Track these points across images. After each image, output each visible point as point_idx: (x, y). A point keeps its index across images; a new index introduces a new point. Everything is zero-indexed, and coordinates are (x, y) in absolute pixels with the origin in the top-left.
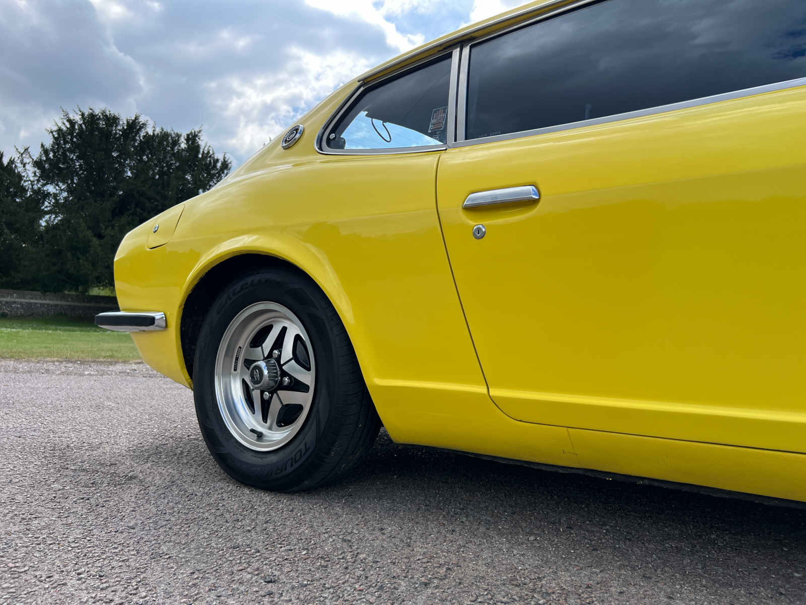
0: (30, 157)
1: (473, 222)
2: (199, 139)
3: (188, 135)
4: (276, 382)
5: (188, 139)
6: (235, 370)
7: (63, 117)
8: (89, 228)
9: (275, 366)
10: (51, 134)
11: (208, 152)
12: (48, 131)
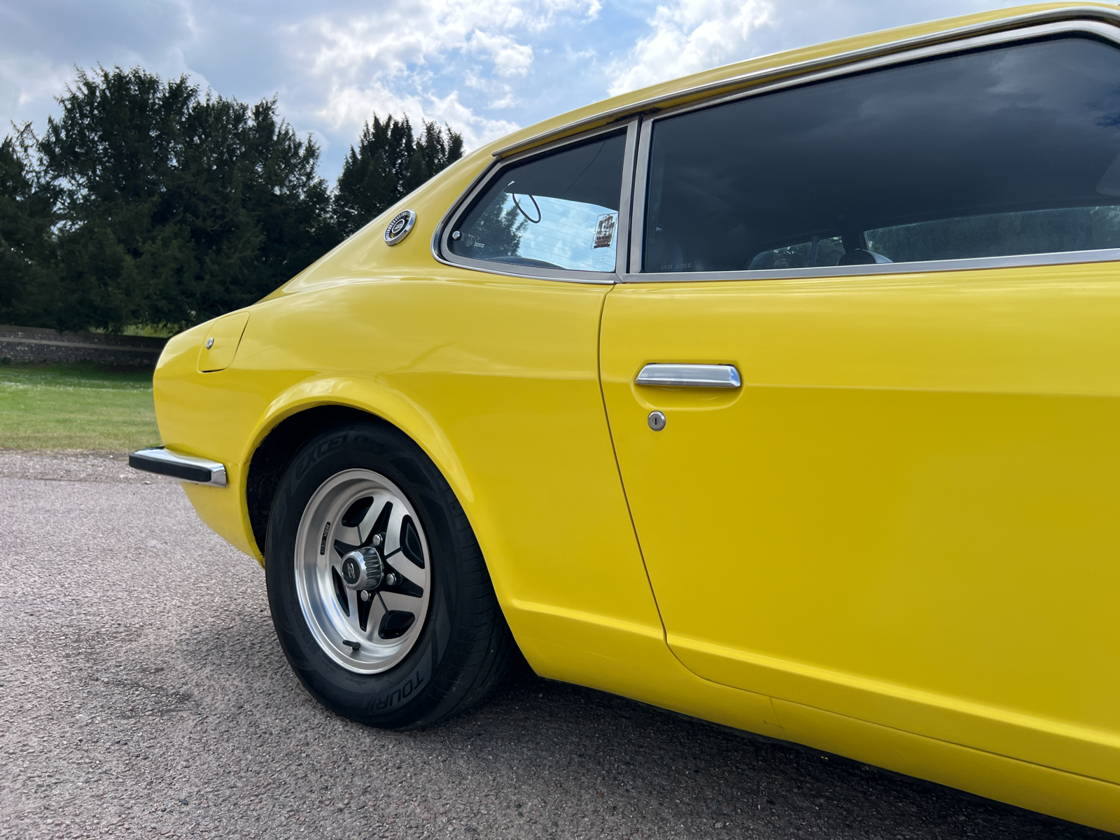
0: (34, 137)
1: (649, 405)
2: (273, 113)
3: (257, 107)
4: (378, 580)
5: (257, 114)
6: (322, 553)
7: (78, 79)
8: (120, 241)
9: (376, 558)
10: (62, 104)
11: (287, 133)
12: (58, 99)
